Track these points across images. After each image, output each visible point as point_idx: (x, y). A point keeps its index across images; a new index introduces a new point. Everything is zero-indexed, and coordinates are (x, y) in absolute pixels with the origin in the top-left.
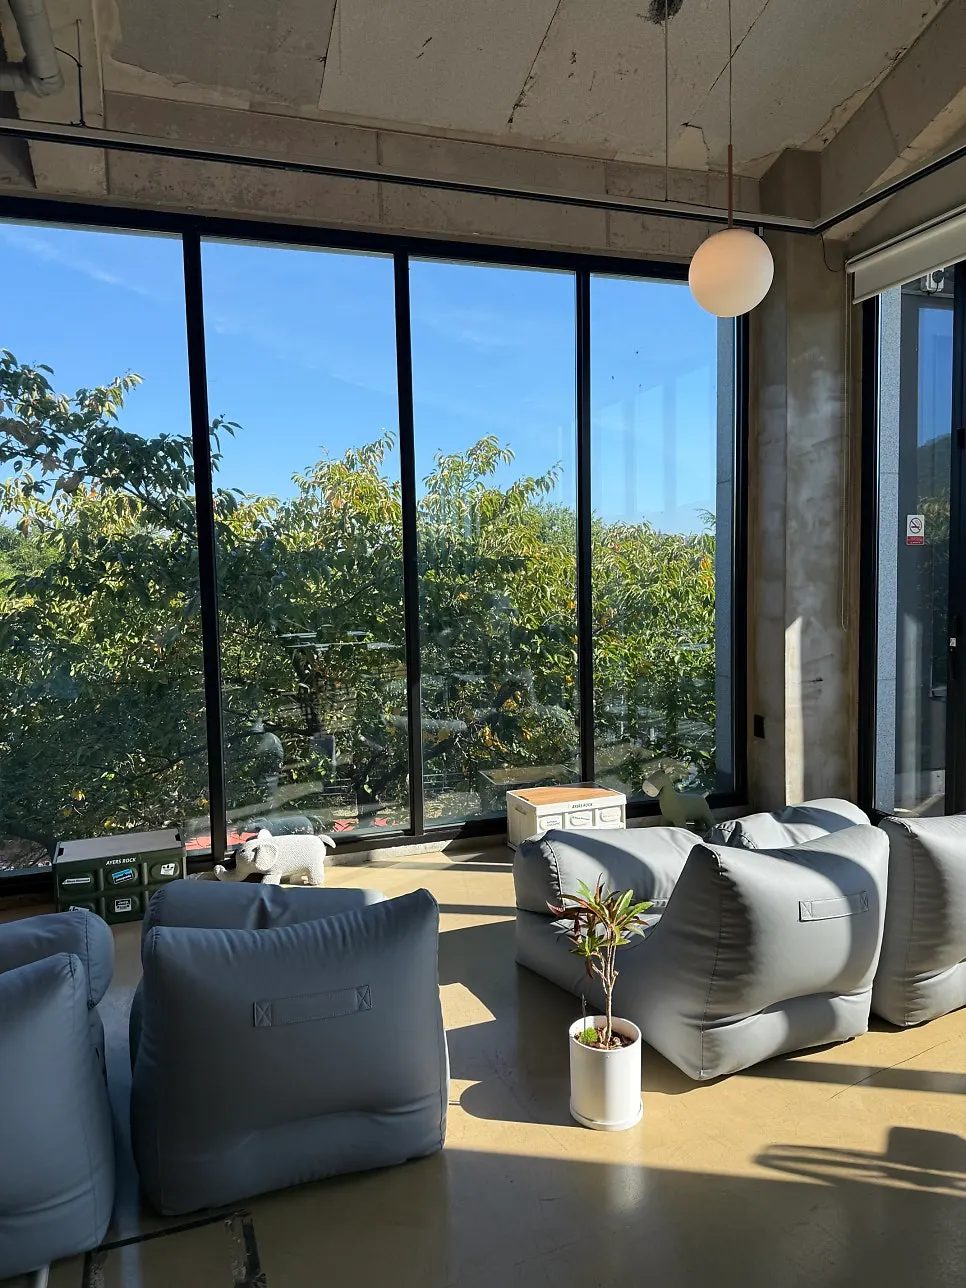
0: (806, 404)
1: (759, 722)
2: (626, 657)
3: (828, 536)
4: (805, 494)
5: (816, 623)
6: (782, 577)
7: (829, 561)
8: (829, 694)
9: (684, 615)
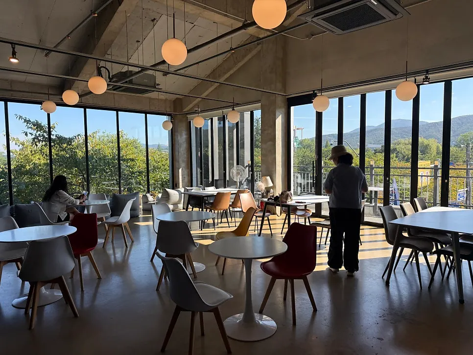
0: (181, 135)
1: (176, 184)
2: (153, 177)
3: (185, 156)
4: (181, 149)
5: (184, 169)
6: (179, 162)
7: (185, 160)
8: (186, 180)
9: (165, 169)
